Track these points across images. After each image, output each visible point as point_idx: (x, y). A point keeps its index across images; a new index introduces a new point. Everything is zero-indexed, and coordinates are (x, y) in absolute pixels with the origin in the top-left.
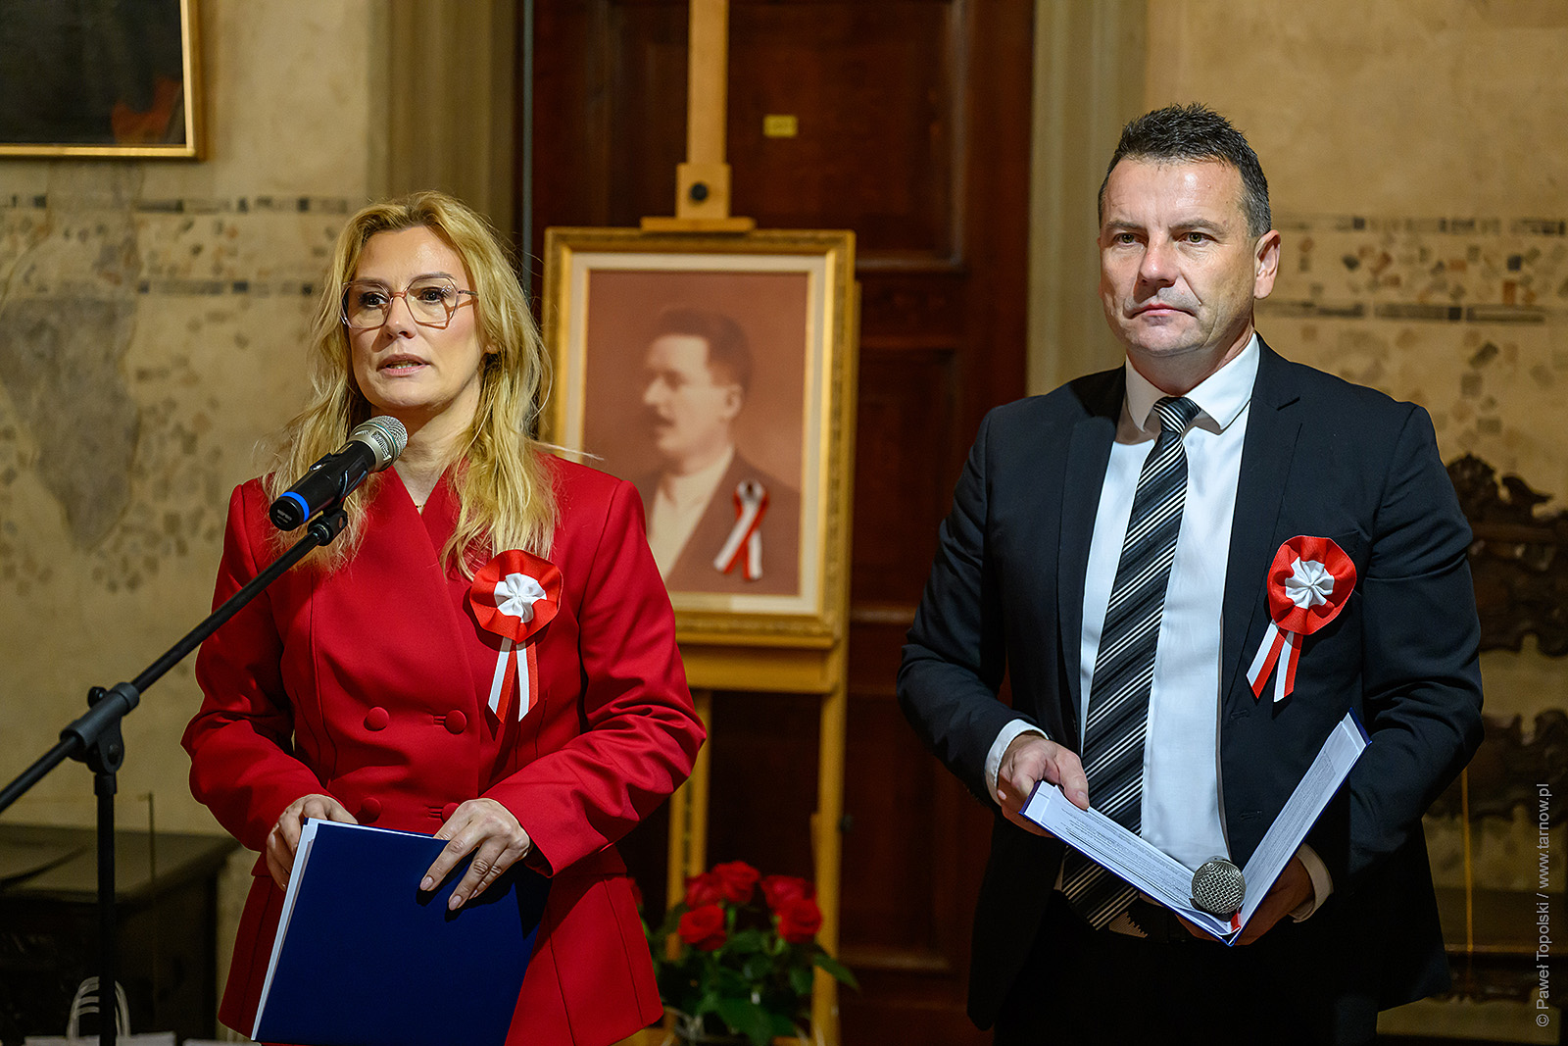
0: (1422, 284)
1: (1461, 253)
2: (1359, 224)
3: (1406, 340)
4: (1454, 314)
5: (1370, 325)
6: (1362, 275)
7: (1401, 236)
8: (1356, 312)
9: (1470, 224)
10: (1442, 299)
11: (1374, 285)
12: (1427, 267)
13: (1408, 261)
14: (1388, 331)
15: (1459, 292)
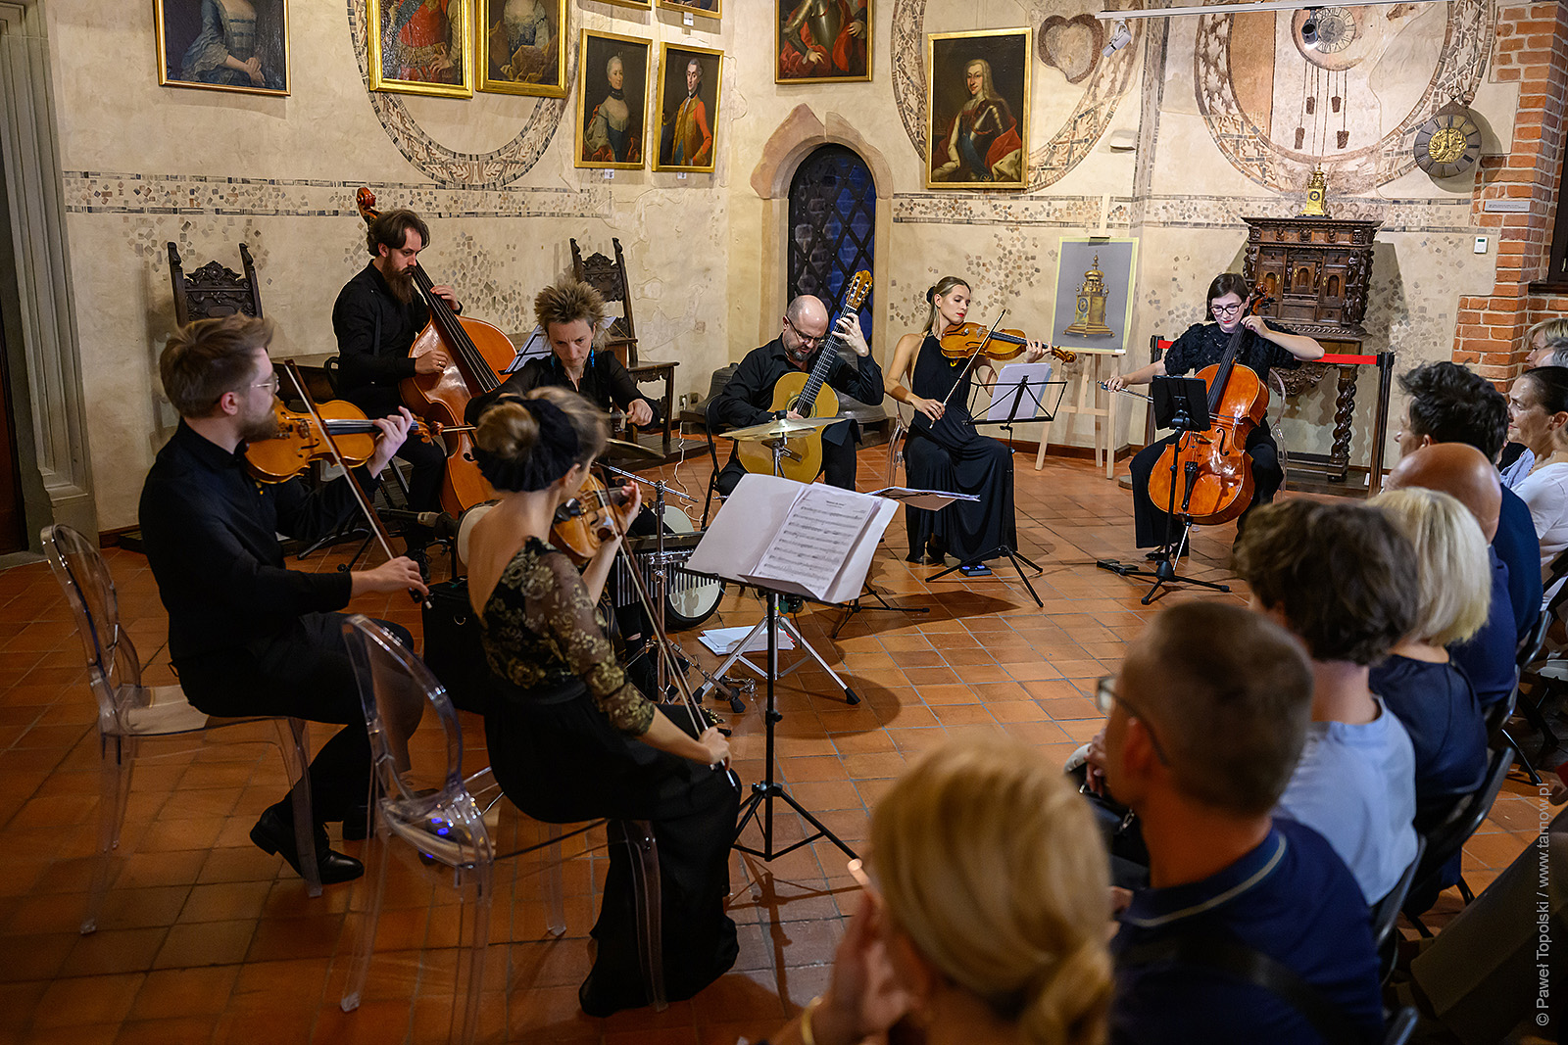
0: (163, 200)
1: (175, 189)
2: (139, 177)
3: (160, 221)
4: (175, 211)
5: (146, 215)
6: (142, 196)
7: (154, 182)
8: (141, 211)
9: (177, 177)
10: (170, 205)
11: (146, 201)
12: (164, 193)
13: (157, 191)
14: (154, 217)
15: (175, 203)
